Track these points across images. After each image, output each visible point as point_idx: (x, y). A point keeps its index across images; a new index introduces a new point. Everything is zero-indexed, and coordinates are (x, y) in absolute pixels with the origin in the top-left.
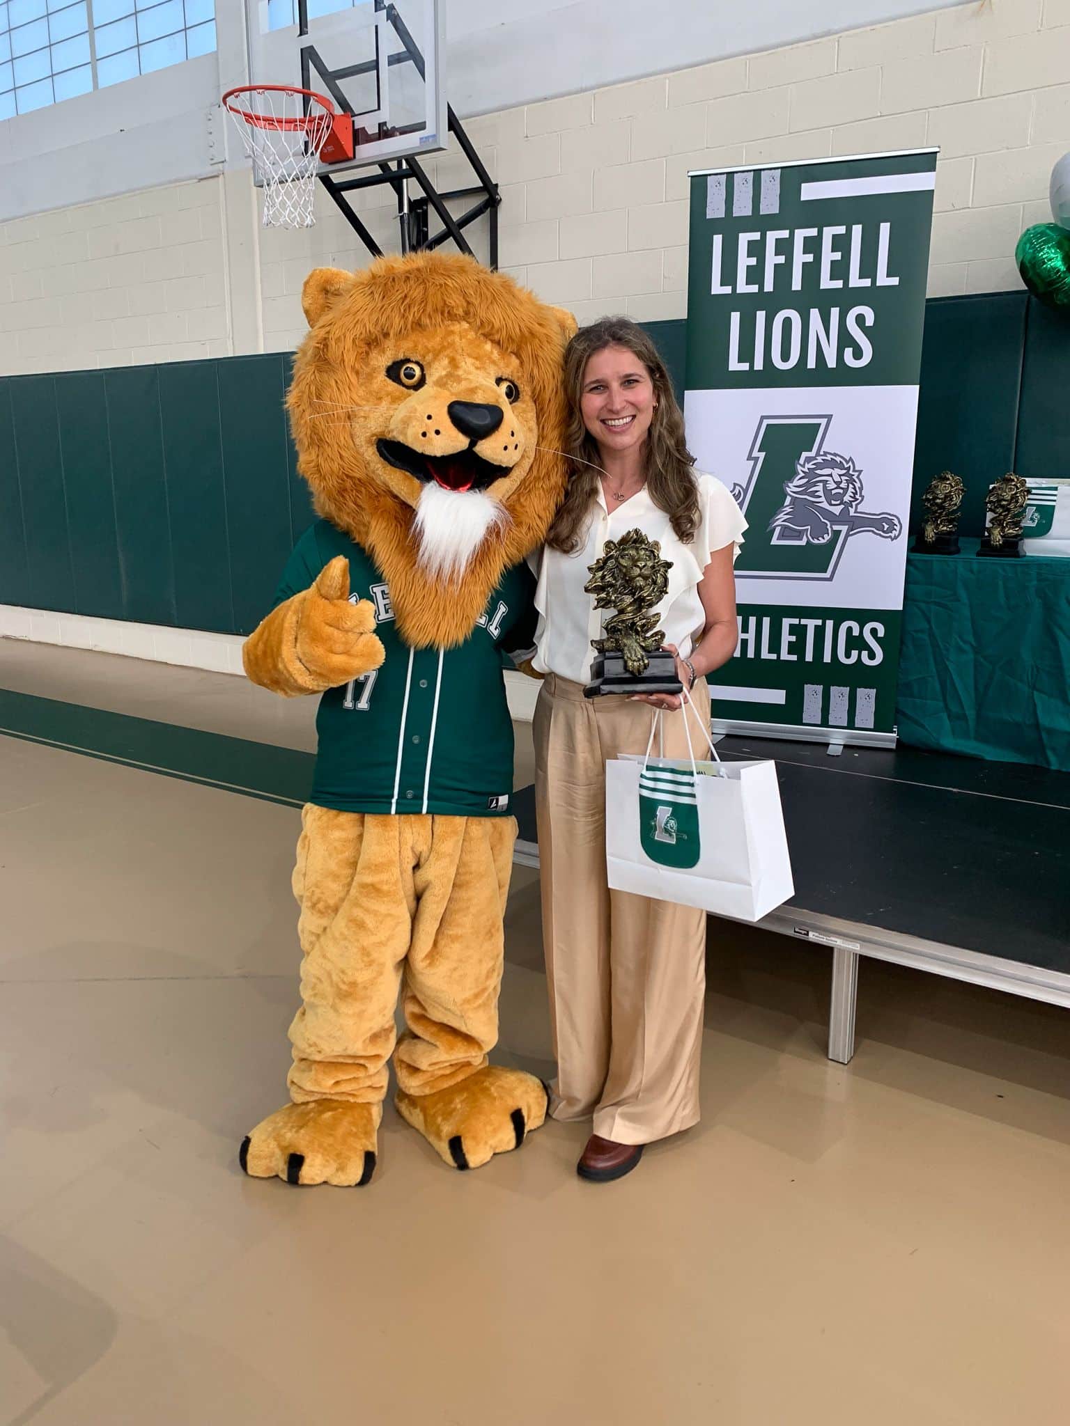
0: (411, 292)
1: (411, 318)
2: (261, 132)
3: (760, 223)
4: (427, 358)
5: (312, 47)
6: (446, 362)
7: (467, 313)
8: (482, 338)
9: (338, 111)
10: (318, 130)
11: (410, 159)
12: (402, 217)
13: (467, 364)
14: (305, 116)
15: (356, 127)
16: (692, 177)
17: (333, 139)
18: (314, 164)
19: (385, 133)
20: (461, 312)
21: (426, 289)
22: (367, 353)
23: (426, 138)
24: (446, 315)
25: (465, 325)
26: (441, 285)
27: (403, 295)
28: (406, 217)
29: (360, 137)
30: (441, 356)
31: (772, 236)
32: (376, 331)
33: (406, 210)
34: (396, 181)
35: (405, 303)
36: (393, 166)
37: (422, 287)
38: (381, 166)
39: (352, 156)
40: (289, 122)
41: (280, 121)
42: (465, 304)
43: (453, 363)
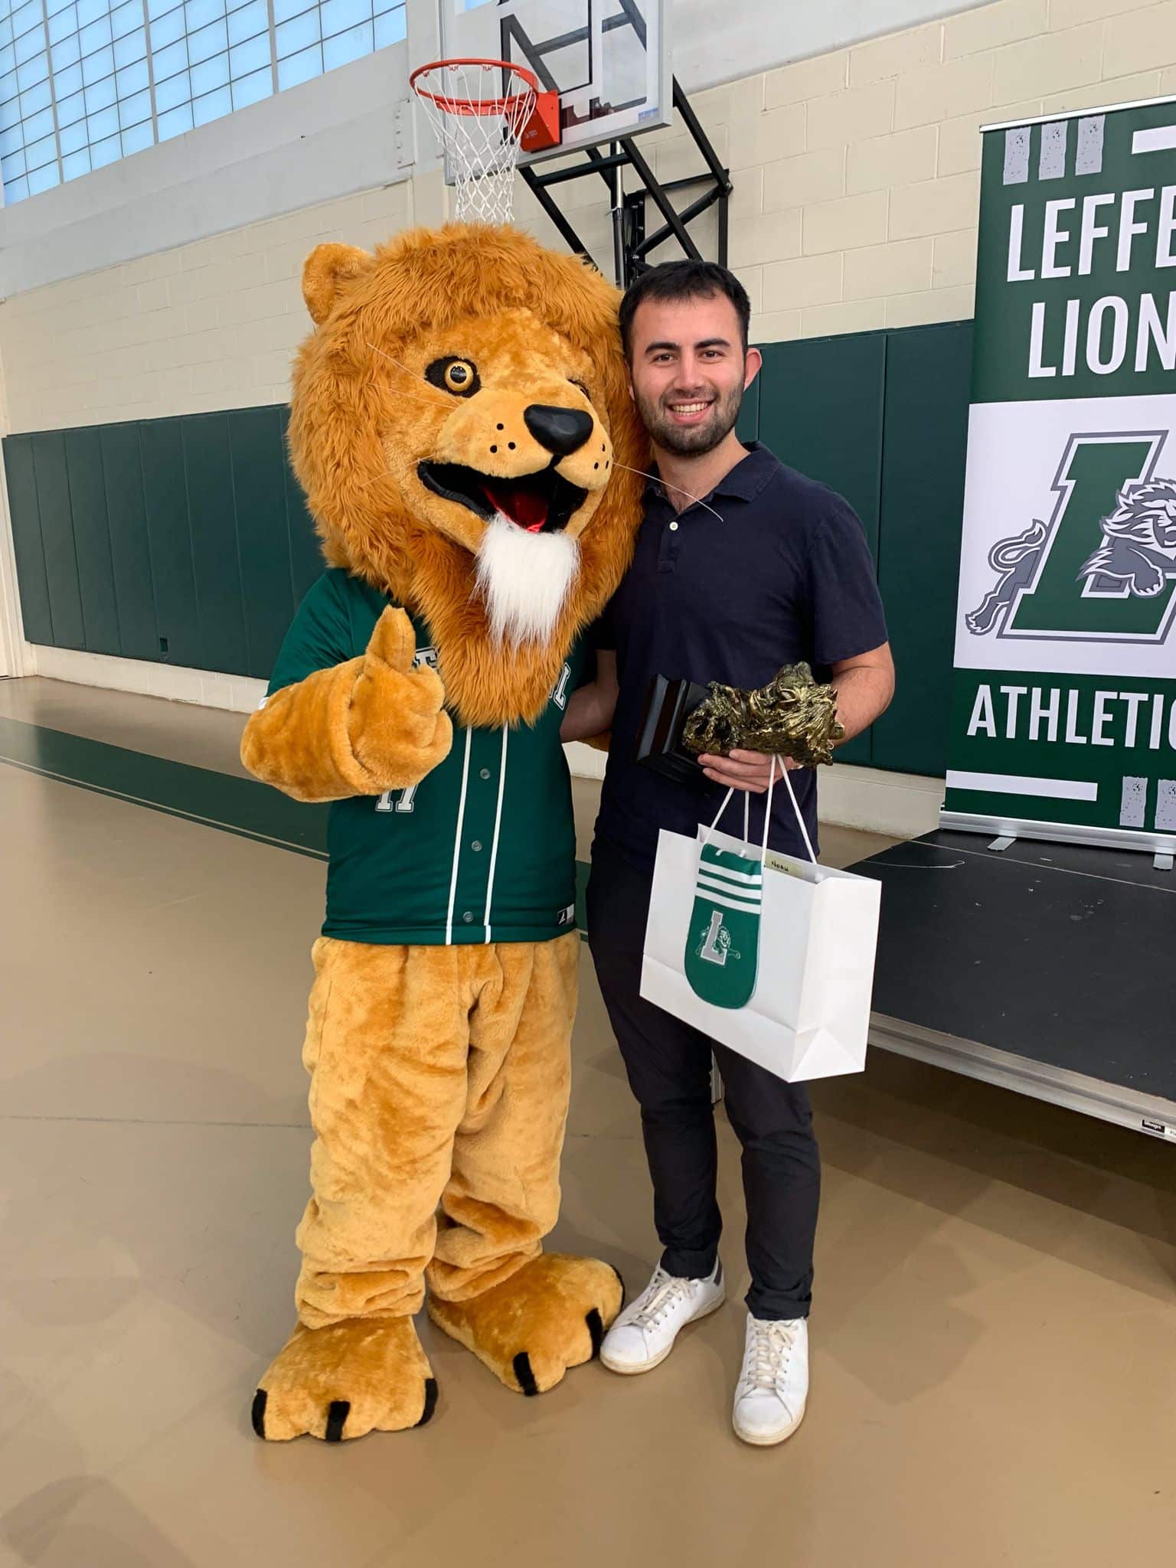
0: (459, 269)
1: (460, 302)
2: (455, 118)
3: (1076, 186)
4: (481, 354)
5: (512, 17)
6: (506, 358)
7: (529, 296)
8: (548, 328)
9: (542, 89)
10: (519, 112)
11: (626, 141)
12: (615, 213)
13: (535, 362)
14: (504, 96)
15: (563, 107)
16: (985, 133)
17: (537, 121)
18: (514, 154)
19: (597, 111)
20: (521, 294)
21: (477, 265)
22: (402, 350)
23: (646, 112)
24: (502, 299)
25: (527, 313)
26: (496, 260)
27: (449, 271)
28: (619, 213)
29: (566, 118)
30: (501, 350)
31: (1091, 203)
32: (414, 321)
33: (620, 205)
34: (607, 170)
35: (452, 283)
36: (605, 151)
37: (472, 262)
38: (589, 152)
39: (558, 141)
40: (485, 105)
41: (475, 105)
42: (526, 285)
43: (517, 359)
